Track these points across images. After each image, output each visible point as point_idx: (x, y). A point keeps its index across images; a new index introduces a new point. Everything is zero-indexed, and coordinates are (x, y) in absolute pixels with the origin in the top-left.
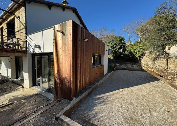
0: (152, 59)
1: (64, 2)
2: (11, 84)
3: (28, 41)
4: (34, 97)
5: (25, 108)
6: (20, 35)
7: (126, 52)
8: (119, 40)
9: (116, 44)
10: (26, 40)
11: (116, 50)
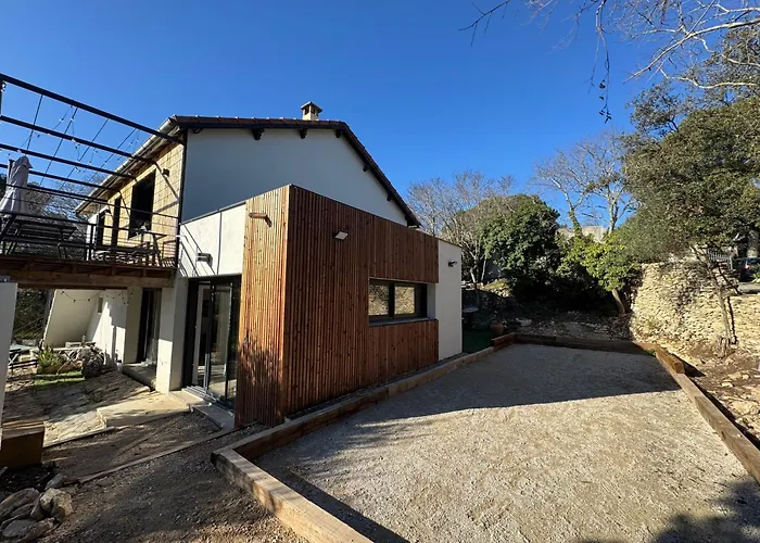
0: (669, 297)
1: (306, 109)
2: (119, 380)
3: (182, 239)
4: (177, 419)
5: (143, 446)
6: (163, 224)
7: (563, 269)
8: (526, 218)
9: (512, 235)
10: (178, 239)
11: (516, 260)
